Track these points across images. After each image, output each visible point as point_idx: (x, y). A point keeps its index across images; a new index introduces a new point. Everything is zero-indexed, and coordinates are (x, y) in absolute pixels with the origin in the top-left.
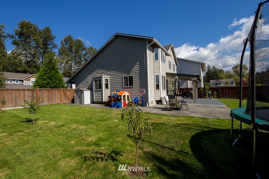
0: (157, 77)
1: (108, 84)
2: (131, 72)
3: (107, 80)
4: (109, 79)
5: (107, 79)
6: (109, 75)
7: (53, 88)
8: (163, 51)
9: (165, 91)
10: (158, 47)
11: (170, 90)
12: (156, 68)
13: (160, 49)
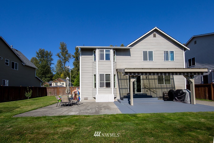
8: (105, 50)
9: (108, 89)
10: (95, 49)
11: (145, 88)
12: (94, 68)
13: (97, 50)
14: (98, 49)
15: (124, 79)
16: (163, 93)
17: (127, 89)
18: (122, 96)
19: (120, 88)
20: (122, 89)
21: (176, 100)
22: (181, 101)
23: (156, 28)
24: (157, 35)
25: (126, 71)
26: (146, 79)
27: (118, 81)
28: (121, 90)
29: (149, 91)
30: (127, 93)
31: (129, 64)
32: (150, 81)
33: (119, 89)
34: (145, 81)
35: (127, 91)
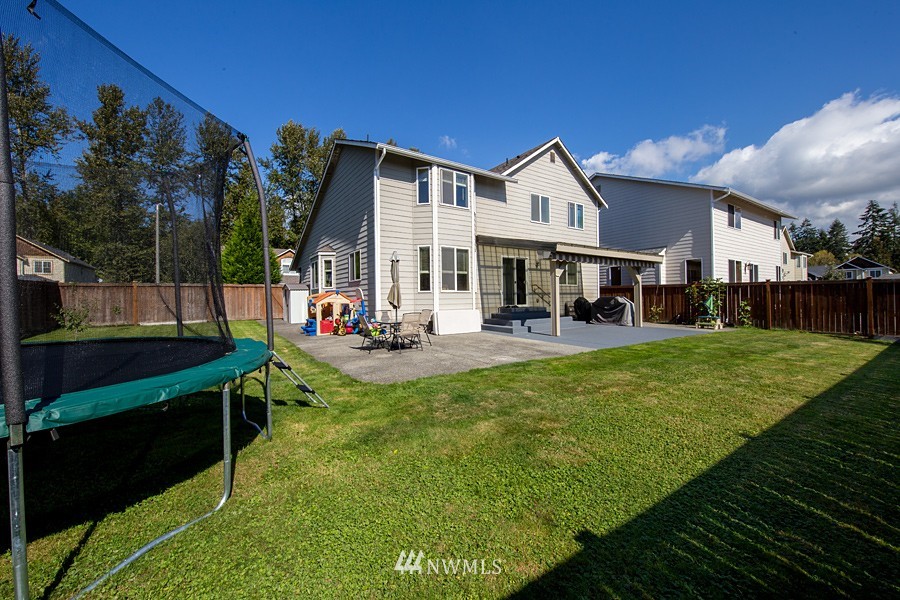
0: (425, 253)
1: (330, 273)
2: (359, 242)
3: (328, 263)
4: (333, 259)
5: (330, 262)
6: (334, 250)
7: (245, 282)
8: (455, 172)
9: (463, 294)
10: (430, 164)
11: (534, 293)
12: (423, 226)
13: (435, 168)
14: (439, 166)
15: (492, 267)
16: (566, 306)
17: (498, 296)
18: (488, 316)
19: (484, 291)
20: (488, 294)
21: (598, 320)
22: (614, 321)
23: (557, 139)
24: (557, 158)
25: (559, 248)
26: (536, 270)
27: (479, 270)
28: (485, 297)
29: (541, 300)
30: (499, 306)
31: (504, 224)
32: (544, 274)
33: (482, 294)
34: (534, 273)
35: (498, 301)
